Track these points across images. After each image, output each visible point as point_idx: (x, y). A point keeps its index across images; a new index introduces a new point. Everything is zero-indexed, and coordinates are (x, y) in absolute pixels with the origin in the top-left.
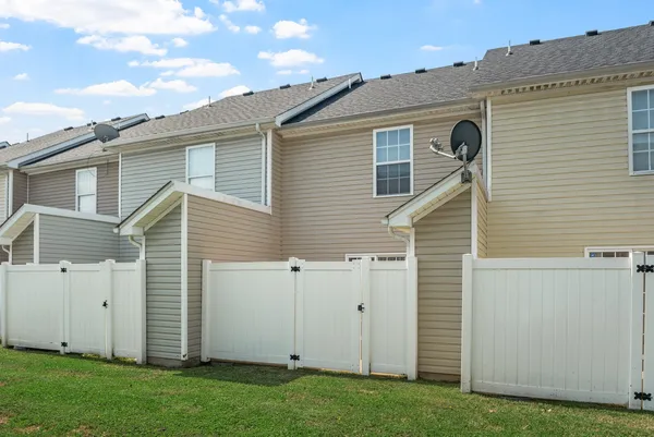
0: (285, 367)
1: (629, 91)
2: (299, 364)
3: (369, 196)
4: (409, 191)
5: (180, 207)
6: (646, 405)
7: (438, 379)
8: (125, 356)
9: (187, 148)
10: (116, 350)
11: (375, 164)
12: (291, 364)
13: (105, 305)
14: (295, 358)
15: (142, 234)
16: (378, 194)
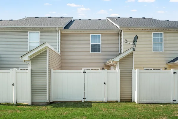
0: (81, 102)
1: (153, 33)
2: (85, 100)
3: (89, 52)
4: (100, 52)
5: (46, 51)
6: (175, 102)
7: (125, 101)
8: (21, 103)
9: (28, 32)
10: (18, 101)
11: (91, 43)
12: (83, 101)
13: (13, 85)
14: (84, 98)
15: (29, 60)
16: (91, 52)
